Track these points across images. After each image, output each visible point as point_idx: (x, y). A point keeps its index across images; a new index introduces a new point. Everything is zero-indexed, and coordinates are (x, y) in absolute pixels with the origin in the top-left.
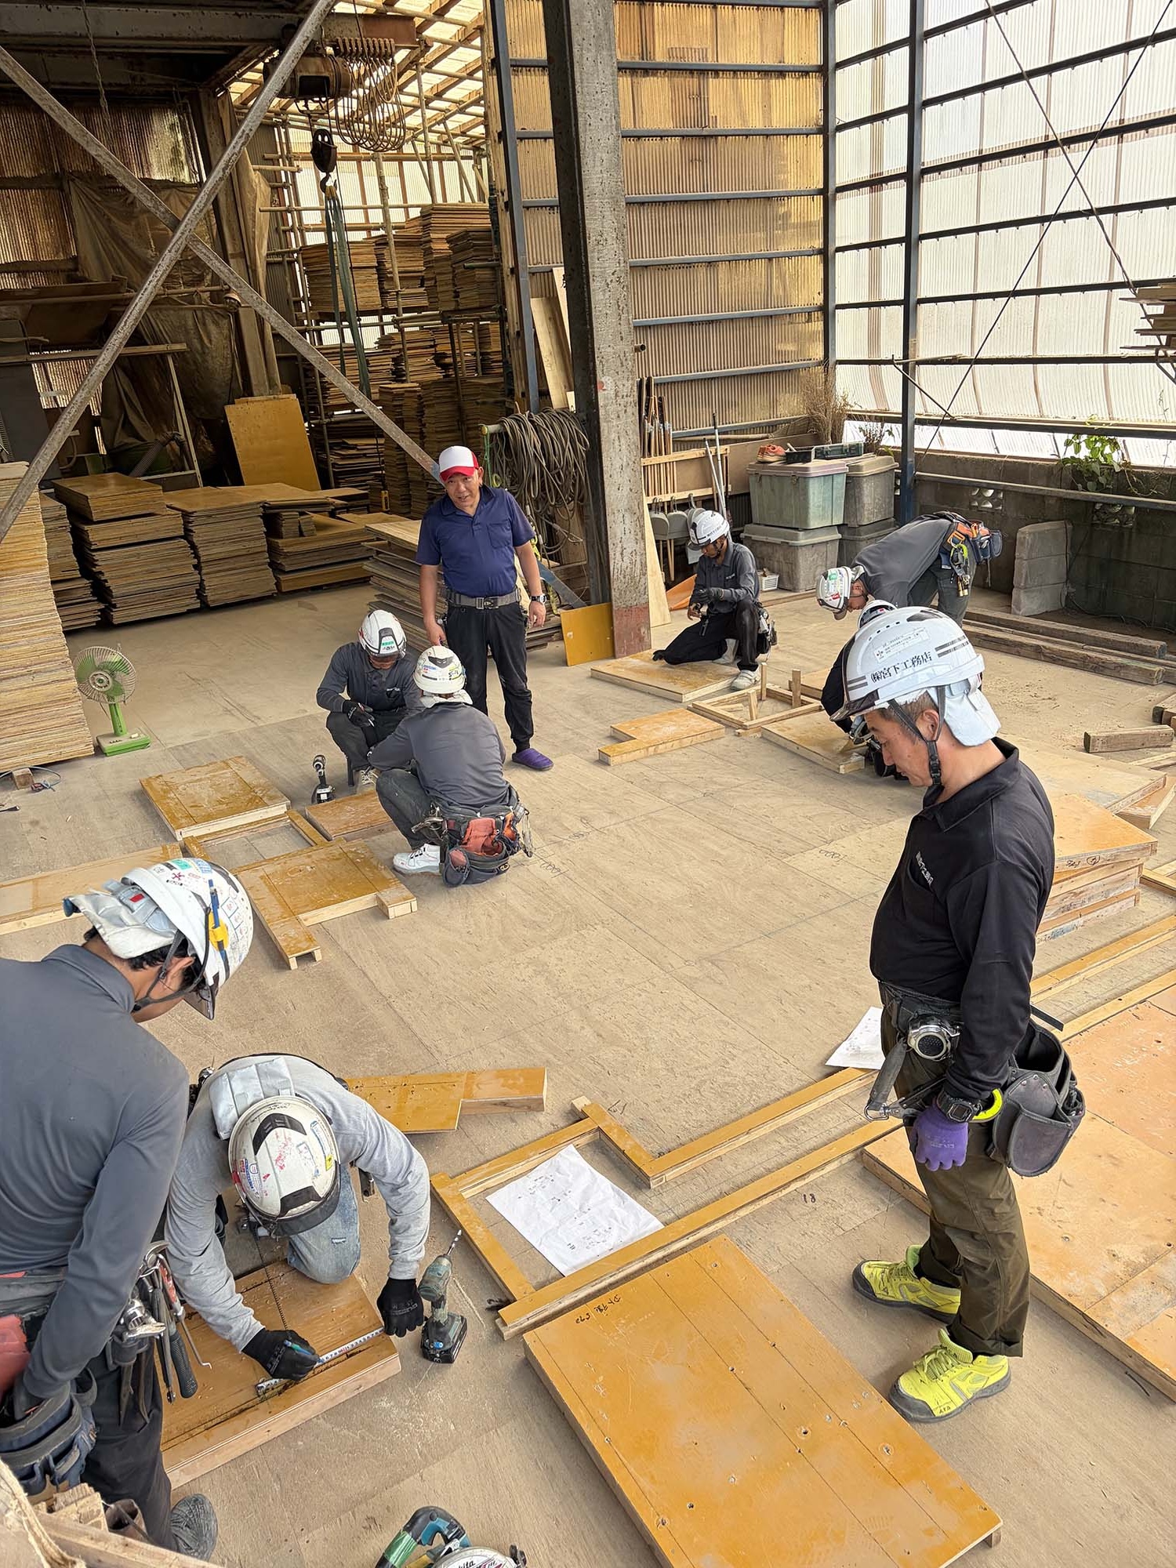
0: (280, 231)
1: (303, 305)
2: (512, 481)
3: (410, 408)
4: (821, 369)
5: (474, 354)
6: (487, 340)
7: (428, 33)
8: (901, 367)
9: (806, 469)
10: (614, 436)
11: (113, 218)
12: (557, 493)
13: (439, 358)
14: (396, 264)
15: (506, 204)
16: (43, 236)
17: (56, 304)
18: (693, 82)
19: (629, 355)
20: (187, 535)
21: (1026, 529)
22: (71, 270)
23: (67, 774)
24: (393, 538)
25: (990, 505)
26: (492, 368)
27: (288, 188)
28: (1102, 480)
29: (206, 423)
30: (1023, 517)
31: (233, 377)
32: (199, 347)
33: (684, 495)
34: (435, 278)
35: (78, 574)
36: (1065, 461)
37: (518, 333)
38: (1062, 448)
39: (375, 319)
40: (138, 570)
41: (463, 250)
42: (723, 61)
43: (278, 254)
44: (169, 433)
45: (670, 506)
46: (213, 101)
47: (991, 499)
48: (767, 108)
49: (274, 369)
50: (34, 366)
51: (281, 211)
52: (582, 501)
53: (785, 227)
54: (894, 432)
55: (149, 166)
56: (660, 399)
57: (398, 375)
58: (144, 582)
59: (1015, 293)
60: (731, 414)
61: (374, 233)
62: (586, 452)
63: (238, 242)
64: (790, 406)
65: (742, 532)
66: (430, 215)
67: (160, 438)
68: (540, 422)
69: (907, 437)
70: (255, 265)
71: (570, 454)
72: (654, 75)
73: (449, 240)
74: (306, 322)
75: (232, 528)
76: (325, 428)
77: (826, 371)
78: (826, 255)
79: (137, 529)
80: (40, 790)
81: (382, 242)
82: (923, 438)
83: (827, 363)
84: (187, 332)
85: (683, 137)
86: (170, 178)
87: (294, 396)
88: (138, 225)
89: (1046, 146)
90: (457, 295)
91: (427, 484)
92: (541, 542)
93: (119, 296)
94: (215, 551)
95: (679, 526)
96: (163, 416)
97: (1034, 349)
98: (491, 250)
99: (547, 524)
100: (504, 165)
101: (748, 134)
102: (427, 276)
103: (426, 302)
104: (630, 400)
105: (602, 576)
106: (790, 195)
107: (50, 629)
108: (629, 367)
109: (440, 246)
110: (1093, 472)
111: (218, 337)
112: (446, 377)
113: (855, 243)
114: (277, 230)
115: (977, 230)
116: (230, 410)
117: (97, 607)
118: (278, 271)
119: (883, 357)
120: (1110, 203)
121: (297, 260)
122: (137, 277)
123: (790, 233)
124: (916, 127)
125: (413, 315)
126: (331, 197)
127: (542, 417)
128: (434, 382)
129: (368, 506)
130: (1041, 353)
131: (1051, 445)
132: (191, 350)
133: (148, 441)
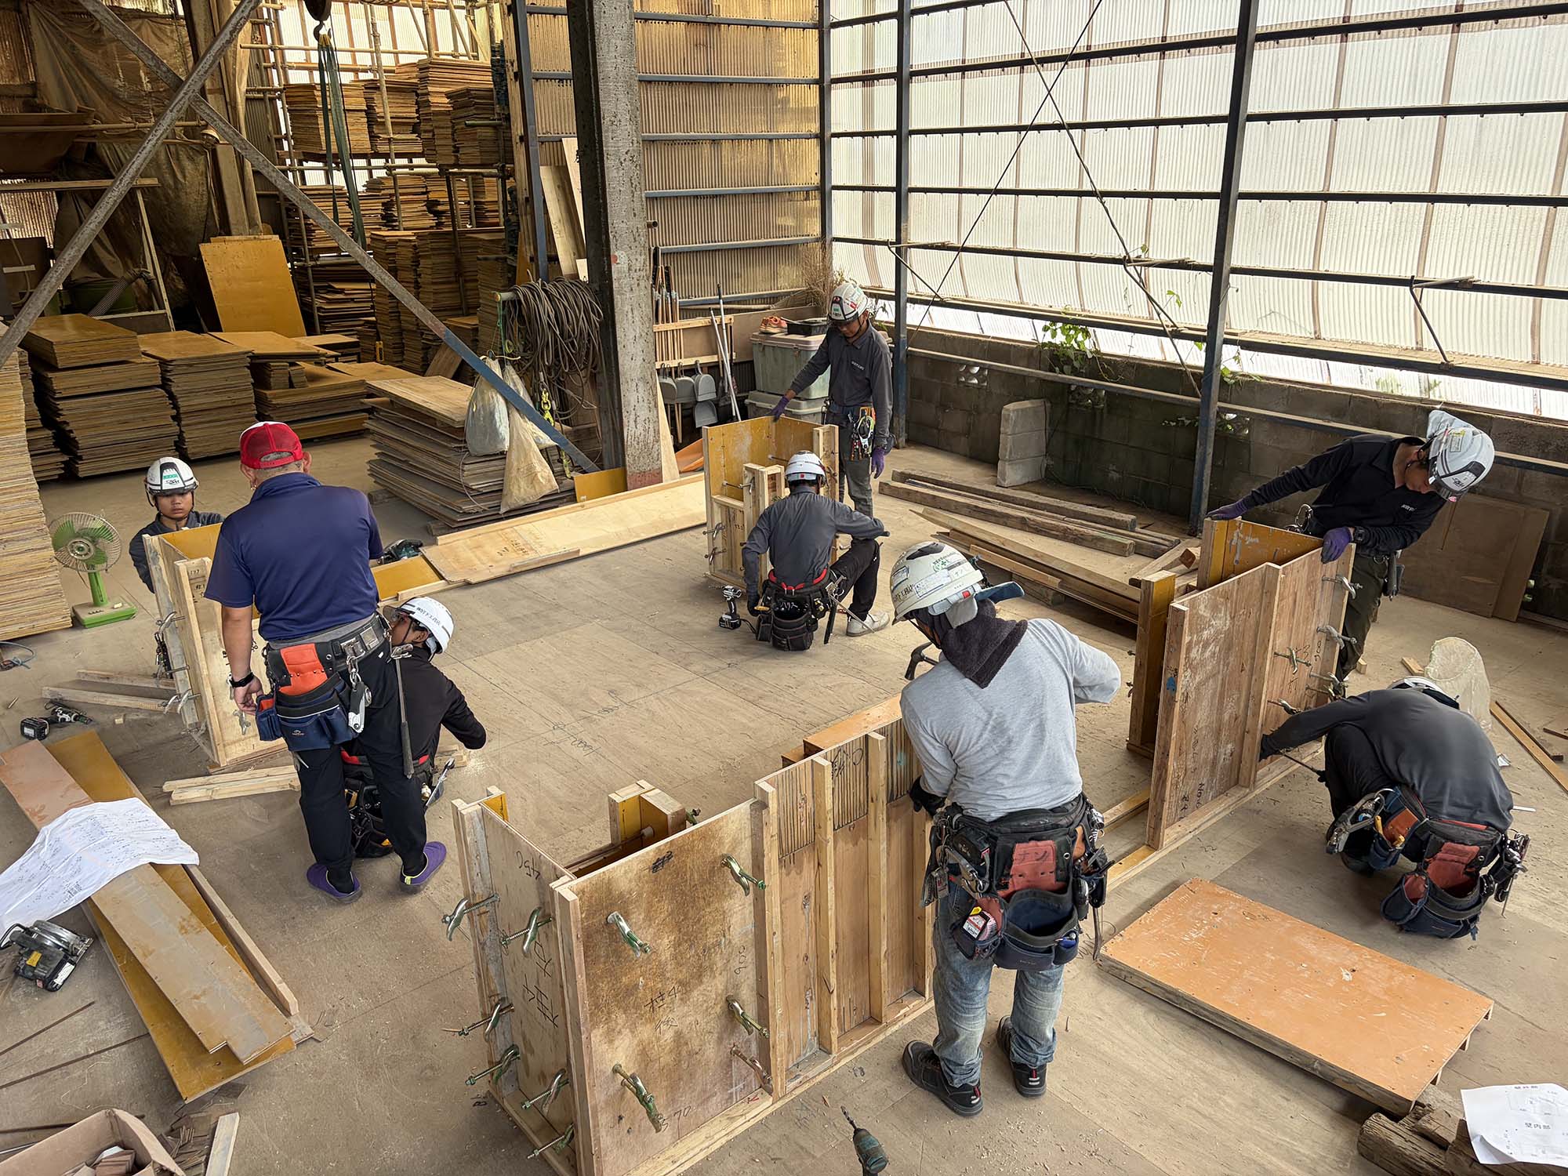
0: (260, 66)
1: (285, 143)
2: (525, 346)
3: (405, 256)
4: (818, 245)
5: (468, 203)
6: (481, 189)
8: (894, 249)
9: (808, 342)
10: (627, 308)
11: (79, 46)
12: (570, 360)
13: (432, 206)
14: (388, 110)
15: (516, 74)
17: (14, 133)
19: (644, 231)
20: (165, 384)
21: (1011, 406)
22: (28, 96)
23: (41, 650)
24: (397, 397)
25: (976, 381)
26: (486, 217)
27: (270, 25)
28: (1076, 364)
29: (177, 260)
30: (1006, 393)
31: (209, 214)
32: (171, 182)
33: (690, 362)
34: (432, 131)
35: (39, 424)
36: (1044, 344)
37: (527, 199)
38: (1040, 333)
39: (362, 162)
40: (108, 420)
41: (464, 106)
43: (259, 91)
44: (136, 270)
45: (677, 372)
47: (976, 376)
48: (767, 1)
49: (254, 209)
51: (263, 49)
52: (595, 368)
53: (784, 110)
54: (887, 308)
56: (667, 268)
57: (388, 220)
58: (115, 433)
59: (997, 192)
60: (736, 283)
61: (362, 76)
62: (600, 324)
63: (218, 79)
64: (789, 279)
65: (747, 397)
66: (428, 68)
67: (128, 276)
68: (554, 291)
69: (900, 313)
70: (236, 102)
71: (583, 324)
73: (448, 95)
74: (288, 161)
75: (216, 378)
76: (310, 270)
77: (824, 248)
78: (823, 139)
79: (108, 377)
80: (10, 668)
81: (372, 87)
82: (915, 316)
83: (825, 238)
84: (159, 167)
85: (688, 22)
86: (142, 7)
87: (276, 237)
88: (105, 53)
89: (1022, 63)
90: (457, 150)
91: (422, 334)
92: (555, 408)
93: (85, 127)
94: (196, 402)
95: (687, 390)
96: (129, 251)
97: (1015, 242)
98: (493, 109)
99: (559, 390)
100: (513, 37)
101: (748, 24)
102: (423, 127)
103: (418, 149)
104: (643, 273)
105: (616, 443)
106: (788, 83)
107: (25, 494)
108: (642, 242)
109: (439, 100)
110: (1068, 357)
111: (192, 175)
112: (439, 225)
113: (849, 131)
114: (258, 67)
115: (962, 131)
116: (205, 248)
117: (60, 459)
118: (258, 106)
119: (877, 238)
120: (1079, 120)
121: (280, 98)
122: (102, 105)
123: (788, 116)
124: (905, 32)
125: (404, 161)
126: (325, 46)
127: (555, 286)
128: (431, 233)
129: (358, 354)
130: (1020, 247)
131: (1030, 329)
132: (163, 184)
133: (115, 277)
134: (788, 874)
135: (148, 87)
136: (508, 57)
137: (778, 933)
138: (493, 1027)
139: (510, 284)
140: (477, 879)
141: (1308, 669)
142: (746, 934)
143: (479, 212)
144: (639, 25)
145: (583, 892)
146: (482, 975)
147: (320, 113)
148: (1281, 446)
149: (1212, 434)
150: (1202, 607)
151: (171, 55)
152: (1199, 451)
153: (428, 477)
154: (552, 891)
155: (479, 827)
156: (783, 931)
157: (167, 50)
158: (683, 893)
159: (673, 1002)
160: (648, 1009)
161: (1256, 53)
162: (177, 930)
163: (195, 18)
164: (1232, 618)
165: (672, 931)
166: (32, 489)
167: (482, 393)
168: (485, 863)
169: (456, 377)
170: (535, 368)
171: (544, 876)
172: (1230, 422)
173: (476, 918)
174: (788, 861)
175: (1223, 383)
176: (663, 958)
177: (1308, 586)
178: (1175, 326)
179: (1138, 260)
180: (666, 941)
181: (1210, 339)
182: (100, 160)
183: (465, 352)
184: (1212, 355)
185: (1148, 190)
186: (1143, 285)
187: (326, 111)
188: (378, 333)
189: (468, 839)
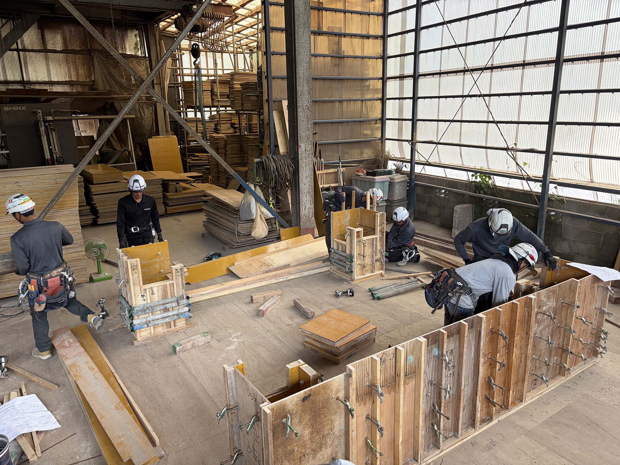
1: (181, 102)
2: (264, 179)
3: (221, 144)
4: (380, 141)
5: (246, 124)
6: (251, 119)
7: (237, 12)
8: (410, 143)
9: (375, 179)
10: (304, 165)
11: (110, 67)
12: (281, 185)
13: (232, 125)
14: (218, 90)
15: (266, 77)
16: (81, 72)
17: (85, 98)
18: (336, 39)
19: (311, 136)
21: (458, 206)
22: (91, 85)
24: (215, 197)
25: (443, 196)
26: (253, 130)
27: (179, 60)
28: (486, 190)
29: (140, 144)
30: (456, 201)
31: (152, 128)
32: (140, 116)
33: (328, 186)
34: (234, 98)
35: (85, 204)
36: (472, 182)
37: (268, 123)
38: (471, 177)
39: (208, 109)
40: (109, 203)
41: (246, 88)
42: (347, 32)
43: (173, 84)
44: (125, 148)
46: (153, 28)
47: (443, 193)
48: (363, 49)
49: (168, 126)
50: (73, 121)
51: (175, 69)
53: (368, 90)
54: (407, 166)
55: (125, 49)
56: (320, 150)
57: (216, 130)
58: (112, 208)
59: (453, 121)
60: (346, 156)
61: (210, 78)
62: (293, 171)
63: (159, 79)
64: (368, 154)
66: (234, 75)
67: (122, 150)
68: (276, 159)
69: (412, 168)
70: (164, 88)
71: (287, 171)
72: (322, 35)
73: (241, 85)
74: (182, 109)
76: (186, 148)
77: (382, 142)
78: (383, 100)
79: (111, 187)
81: (214, 82)
82: (418, 169)
83: (383, 139)
84: (136, 111)
85: (332, 57)
86: (133, 54)
87: (175, 136)
88: (119, 70)
89: (464, 71)
90: (242, 104)
91: (226, 173)
92: (274, 203)
93: (110, 96)
96: (123, 141)
97: (460, 141)
98: (257, 89)
99: (276, 196)
100: (265, 63)
101: (355, 57)
102: (231, 96)
103: (229, 104)
104: (311, 152)
105: (297, 216)
106: (370, 79)
107: (77, 231)
108: (311, 140)
109: (237, 87)
110: (482, 187)
111: (147, 113)
112: (235, 132)
113: (394, 97)
114: (173, 75)
115: (439, 97)
116: (150, 141)
117: (92, 217)
118: (172, 89)
119: (403, 139)
120: (488, 93)
121: (180, 86)
122: (117, 89)
123: (370, 92)
124: (417, 60)
125: (224, 109)
126: (197, 68)
127: (276, 156)
128: (232, 135)
129: (202, 180)
130: (462, 143)
131: (466, 176)
132: (137, 118)
133: (117, 150)
134: (360, 405)
135: (134, 82)
136: (263, 70)
137: (355, 431)
138: (234, 462)
139: (260, 155)
140: (231, 398)
141: (591, 325)
142: (341, 430)
143: (250, 128)
144: (313, 58)
145: (273, 409)
146: (232, 439)
147: (194, 92)
148: (576, 226)
149: (544, 220)
150: (543, 296)
151: (143, 71)
152: (539, 227)
153: (225, 228)
154: (261, 408)
155: (233, 377)
156: (357, 430)
157: (141, 69)
158: (315, 411)
159: (309, 458)
160: (298, 461)
161: (564, 67)
162: (114, 408)
163: (152, 58)
164: (557, 302)
165: (310, 427)
166: (79, 229)
167: (247, 197)
168: (235, 392)
169: (238, 190)
170: (267, 187)
171: (258, 400)
172: (553, 215)
173: (230, 415)
174: (360, 400)
175: (549, 199)
176: (306, 439)
177: (591, 289)
178: (528, 175)
179: (512, 149)
180: (307, 432)
181: (544, 181)
182: (115, 108)
183: (242, 181)
184: (545, 187)
185: (517, 120)
186: (514, 159)
187: (196, 91)
188: (210, 173)
189: (229, 382)
